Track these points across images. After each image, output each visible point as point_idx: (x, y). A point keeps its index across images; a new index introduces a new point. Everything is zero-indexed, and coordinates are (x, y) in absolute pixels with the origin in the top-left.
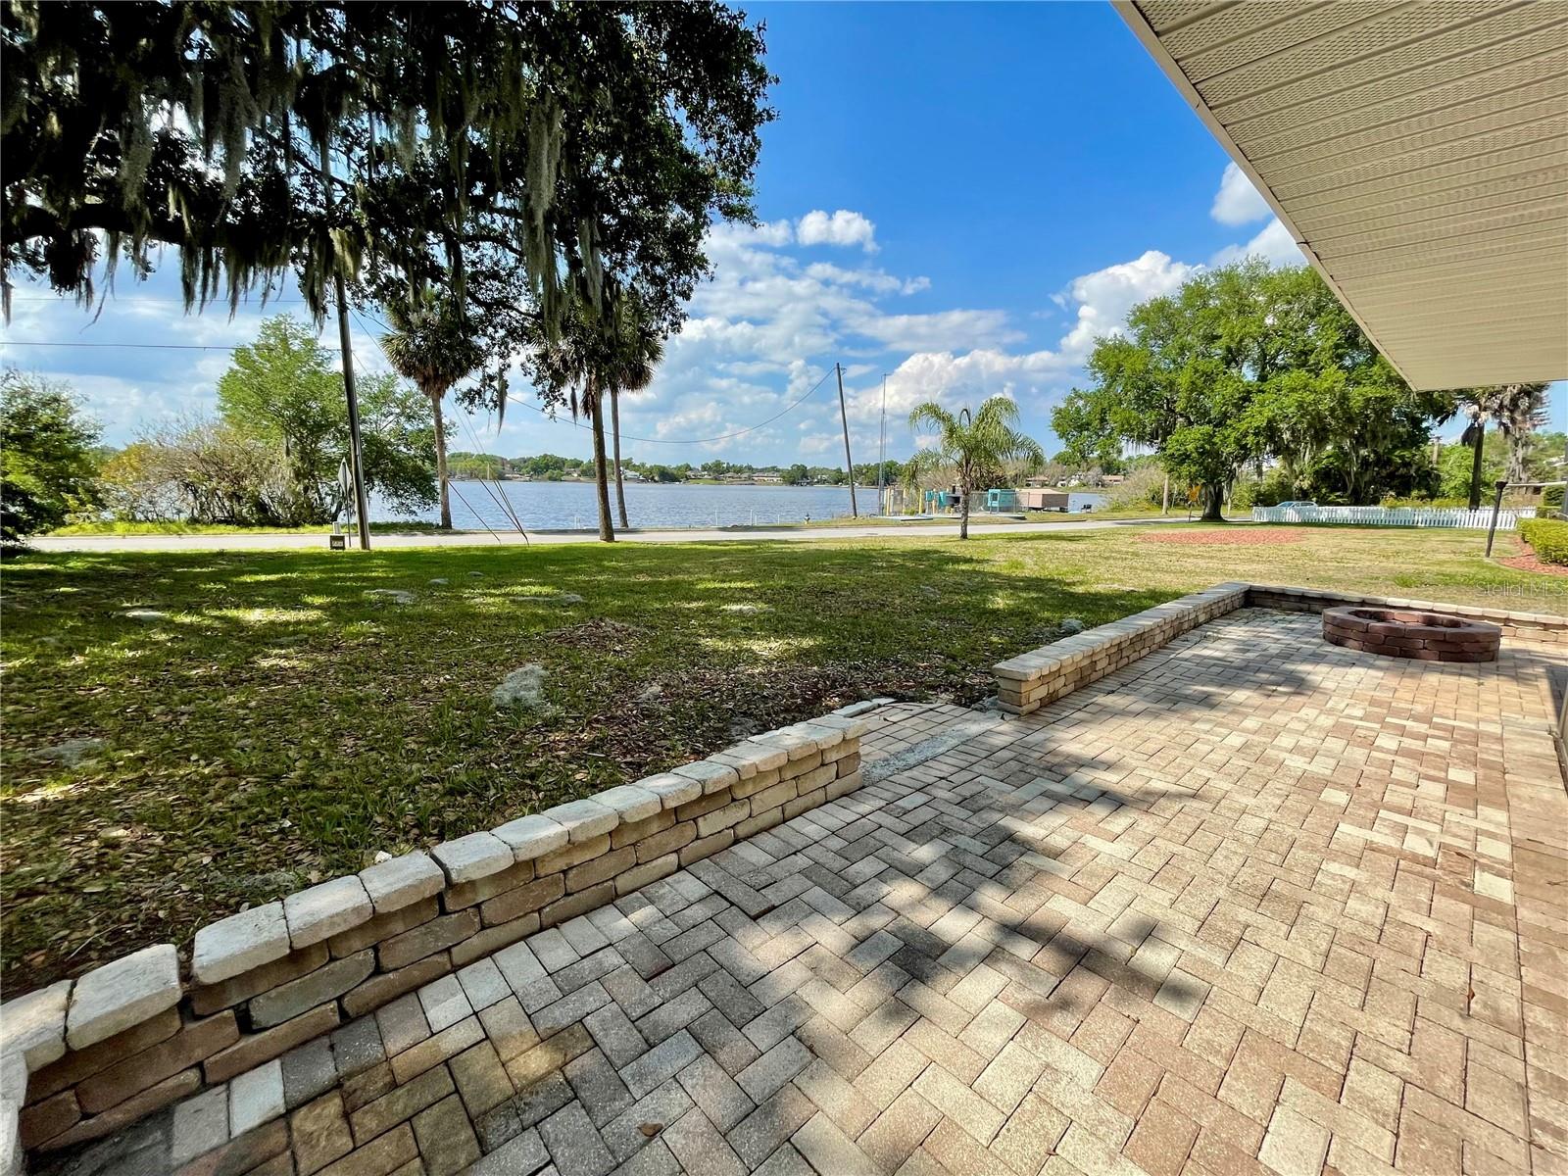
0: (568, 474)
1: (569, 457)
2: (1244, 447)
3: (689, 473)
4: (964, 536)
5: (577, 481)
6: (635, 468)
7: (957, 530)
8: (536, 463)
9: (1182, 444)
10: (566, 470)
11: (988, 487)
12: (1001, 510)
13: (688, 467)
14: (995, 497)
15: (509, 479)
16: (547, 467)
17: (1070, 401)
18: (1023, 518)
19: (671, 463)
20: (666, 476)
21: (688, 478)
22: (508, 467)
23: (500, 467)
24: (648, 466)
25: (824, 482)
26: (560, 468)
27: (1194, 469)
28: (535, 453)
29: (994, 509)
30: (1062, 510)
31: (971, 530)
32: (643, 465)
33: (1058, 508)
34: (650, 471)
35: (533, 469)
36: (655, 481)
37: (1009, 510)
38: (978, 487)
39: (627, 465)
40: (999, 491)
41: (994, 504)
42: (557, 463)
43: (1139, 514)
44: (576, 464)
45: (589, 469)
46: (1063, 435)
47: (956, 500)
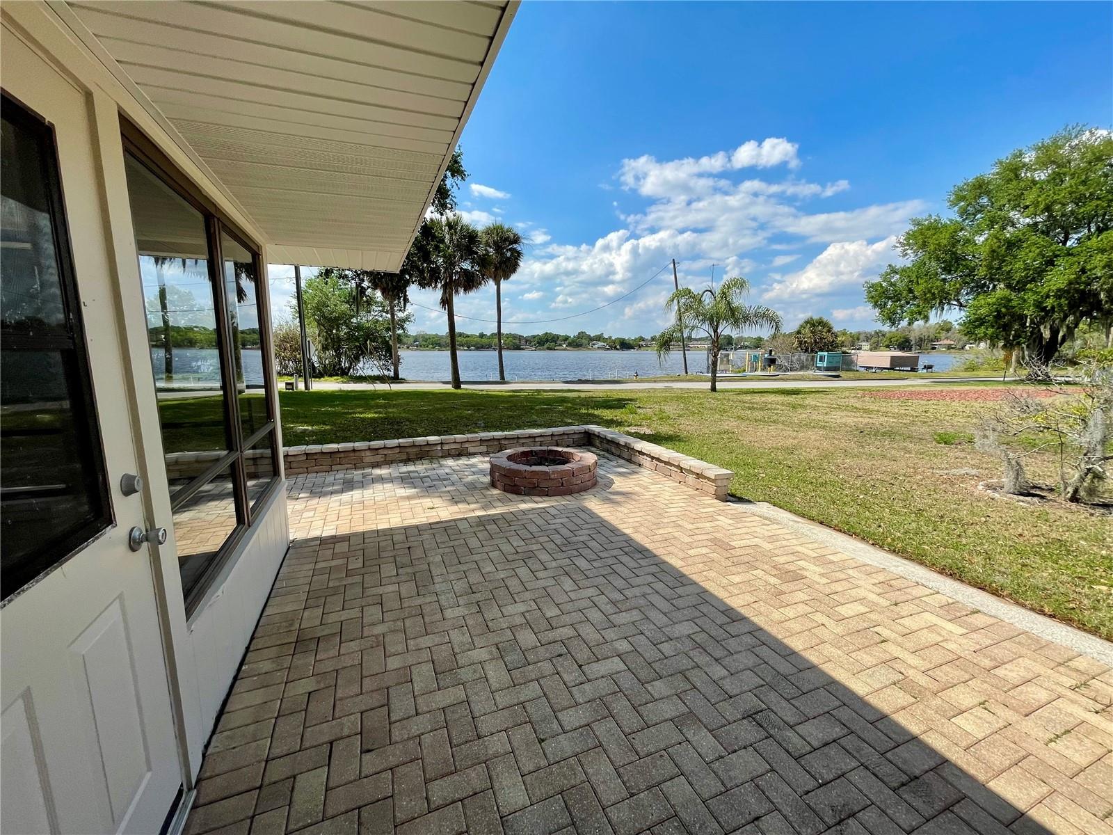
0: (560, 345)
1: (562, 333)
2: (1044, 309)
3: (641, 343)
4: (714, 389)
5: (565, 350)
6: (605, 340)
7: (708, 385)
8: (540, 339)
10: (559, 342)
11: (822, 350)
12: (827, 369)
13: (642, 339)
14: (822, 359)
15: (523, 349)
16: (547, 341)
17: (886, 277)
18: (839, 376)
19: (629, 335)
20: (625, 345)
21: (640, 346)
22: (523, 342)
23: (517, 341)
24: (613, 338)
25: (746, 347)
26: (556, 342)
27: (990, 331)
28: (540, 332)
29: (819, 368)
30: (913, 370)
31: (719, 386)
32: (610, 338)
33: (909, 369)
34: (614, 342)
35: (538, 343)
36: (617, 349)
37: (835, 369)
38: (812, 351)
39: (599, 338)
40: (826, 353)
41: (819, 364)
42: (554, 337)
43: (991, 373)
44: (566, 338)
45: (573, 341)
46: (876, 305)
47: (772, 362)
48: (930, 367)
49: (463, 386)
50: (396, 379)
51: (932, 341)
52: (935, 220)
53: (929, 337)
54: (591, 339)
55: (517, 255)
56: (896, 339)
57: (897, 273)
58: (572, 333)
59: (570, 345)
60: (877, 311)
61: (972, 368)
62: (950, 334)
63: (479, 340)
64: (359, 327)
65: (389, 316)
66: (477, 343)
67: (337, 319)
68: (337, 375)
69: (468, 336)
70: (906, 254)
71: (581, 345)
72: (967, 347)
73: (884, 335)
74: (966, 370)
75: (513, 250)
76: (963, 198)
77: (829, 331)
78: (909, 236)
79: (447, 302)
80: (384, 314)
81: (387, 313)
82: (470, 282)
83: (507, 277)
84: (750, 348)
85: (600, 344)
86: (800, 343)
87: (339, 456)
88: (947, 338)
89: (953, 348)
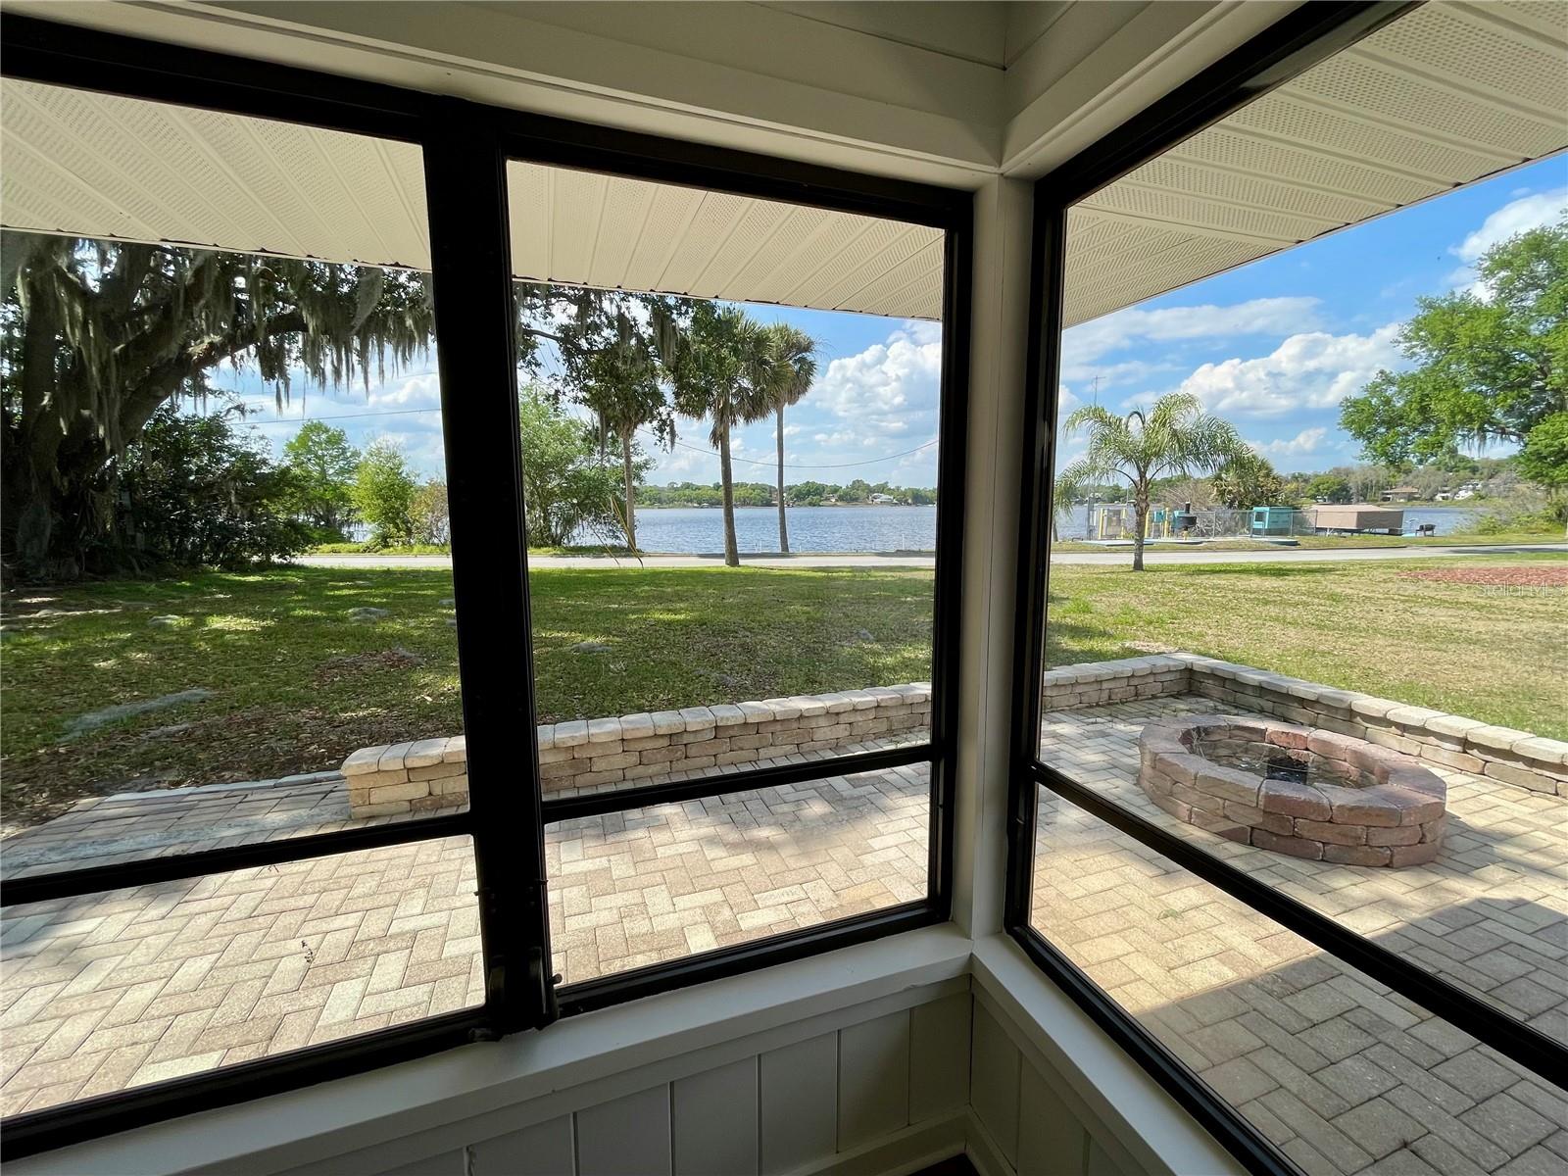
0: (827, 499)
1: (829, 483)
4: (1138, 566)
5: (834, 505)
6: (890, 492)
8: (799, 491)
9: (1556, 437)
10: (825, 495)
11: (1255, 503)
12: (1269, 532)
14: (1260, 517)
16: (809, 493)
17: (1373, 390)
18: (1295, 544)
20: (920, 498)
23: (767, 495)
24: (903, 489)
26: (820, 495)
28: (798, 482)
29: (1257, 532)
30: (1392, 533)
32: (898, 488)
33: (1387, 531)
34: (904, 494)
35: (796, 496)
36: (908, 504)
37: (1282, 532)
38: (1241, 505)
39: (882, 489)
40: (1268, 509)
41: (1257, 525)
42: (817, 489)
43: (1526, 537)
44: (835, 490)
45: (846, 494)
46: (1360, 434)
47: (1191, 522)
48: (1431, 528)
49: (742, 562)
50: (630, 551)
51: (1383, 488)
52: (1462, 299)
53: (1378, 482)
54: (870, 490)
55: (808, 368)
56: (1325, 486)
57: (1394, 384)
58: (844, 483)
59: (841, 498)
60: (1361, 443)
61: (1492, 530)
62: (1411, 477)
63: (713, 493)
64: (578, 476)
65: (622, 461)
66: (712, 497)
67: (549, 465)
68: (547, 545)
69: (698, 488)
70: (1414, 354)
71: (856, 500)
72: (1439, 497)
73: (1306, 481)
74: (1482, 532)
75: (802, 360)
76: (1506, 265)
77: (1267, 475)
78: (1418, 325)
79: (720, 438)
80: (613, 458)
81: (619, 456)
82: (755, 407)
83: (792, 401)
84: (1104, 501)
85: (884, 497)
86: (1222, 493)
87: (771, 728)
88: (1406, 484)
89: (1416, 499)
